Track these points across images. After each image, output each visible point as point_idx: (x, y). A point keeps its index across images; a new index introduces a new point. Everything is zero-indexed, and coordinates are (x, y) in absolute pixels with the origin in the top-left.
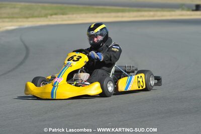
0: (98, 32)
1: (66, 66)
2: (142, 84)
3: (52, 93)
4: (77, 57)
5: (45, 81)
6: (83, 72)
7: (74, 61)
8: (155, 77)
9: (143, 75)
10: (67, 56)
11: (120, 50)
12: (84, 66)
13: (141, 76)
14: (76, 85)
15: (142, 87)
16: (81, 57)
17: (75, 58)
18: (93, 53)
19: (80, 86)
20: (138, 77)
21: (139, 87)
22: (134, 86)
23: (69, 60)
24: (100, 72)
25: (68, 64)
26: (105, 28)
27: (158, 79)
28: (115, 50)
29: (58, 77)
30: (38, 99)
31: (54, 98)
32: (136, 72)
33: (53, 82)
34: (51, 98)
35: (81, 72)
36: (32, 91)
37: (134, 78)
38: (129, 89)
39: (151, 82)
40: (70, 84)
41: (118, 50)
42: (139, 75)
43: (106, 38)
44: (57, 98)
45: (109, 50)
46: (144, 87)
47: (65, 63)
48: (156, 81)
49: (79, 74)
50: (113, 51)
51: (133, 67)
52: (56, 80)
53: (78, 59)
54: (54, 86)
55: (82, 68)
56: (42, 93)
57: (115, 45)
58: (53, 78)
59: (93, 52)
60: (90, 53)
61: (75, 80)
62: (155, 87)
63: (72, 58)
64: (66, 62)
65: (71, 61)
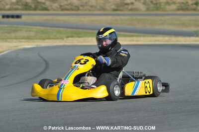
0: (107, 36)
1: (73, 69)
2: (149, 89)
3: (58, 95)
4: (84, 60)
5: (52, 84)
6: (91, 76)
7: (81, 64)
8: (162, 83)
9: (150, 81)
10: (75, 59)
11: (129, 56)
12: (92, 70)
13: (148, 82)
14: (83, 88)
15: (149, 93)
16: (88, 61)
17: (82, 62)
18: (101, 58)
19: (86, 89)
20: (145, 82)
21: (146, 93)
22: (140, 91)
23: (76, 63)
24: (107, 76)
25: (75, 67)
26: (114, 32)
27: (166, 85)
28: (123, 55)
29: (65, 79)
30: (44, 100)
31: (60, 100)
32: (144, 77)
33: (60, 84)
34: (56, 100)
35: (88, 76)
36: (38, 93)
37: (142, 83)
38: (136, 94)
39: (159, 88)
40: (77, 86)
41: (126, 56)
42: (147, 81)
43: (115, 43)
44: (62, 100)
45: (118, 54)
46: (151, 93)
47: (72, 66)
48: (164, 88)
49: (86, 77)
50: (121, 56)
51: (141, 73)
52: (62, 82)
53: (85, 63)
54: (60, 89)
55: (89, 71)
56: (48, 95)
57: (124, 50)
58: (60, 80)
59: (101, 56)
60: (99, 58)
61: (82, 83)
62: (162, 94)
63: (79, 61)
64: (74, 65)
65: (78, 64)
